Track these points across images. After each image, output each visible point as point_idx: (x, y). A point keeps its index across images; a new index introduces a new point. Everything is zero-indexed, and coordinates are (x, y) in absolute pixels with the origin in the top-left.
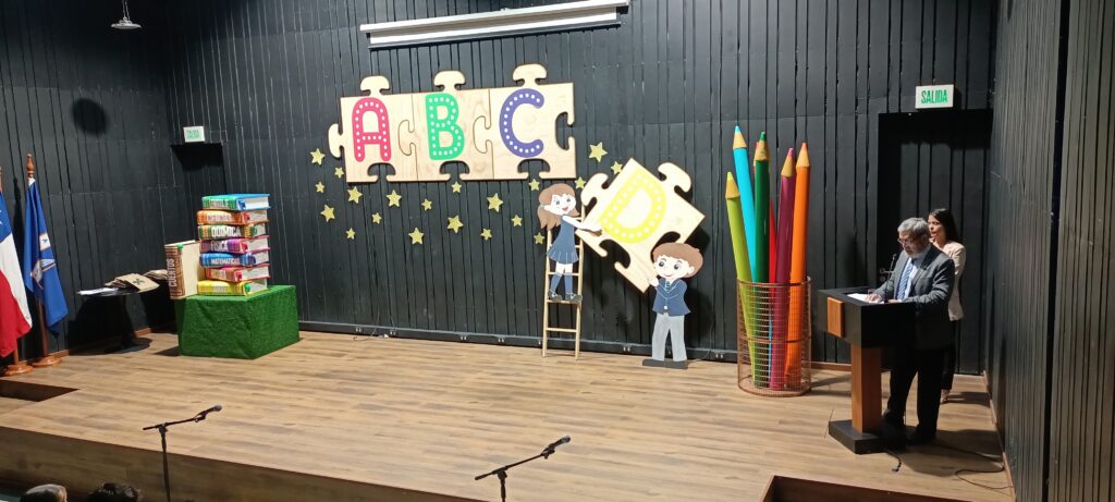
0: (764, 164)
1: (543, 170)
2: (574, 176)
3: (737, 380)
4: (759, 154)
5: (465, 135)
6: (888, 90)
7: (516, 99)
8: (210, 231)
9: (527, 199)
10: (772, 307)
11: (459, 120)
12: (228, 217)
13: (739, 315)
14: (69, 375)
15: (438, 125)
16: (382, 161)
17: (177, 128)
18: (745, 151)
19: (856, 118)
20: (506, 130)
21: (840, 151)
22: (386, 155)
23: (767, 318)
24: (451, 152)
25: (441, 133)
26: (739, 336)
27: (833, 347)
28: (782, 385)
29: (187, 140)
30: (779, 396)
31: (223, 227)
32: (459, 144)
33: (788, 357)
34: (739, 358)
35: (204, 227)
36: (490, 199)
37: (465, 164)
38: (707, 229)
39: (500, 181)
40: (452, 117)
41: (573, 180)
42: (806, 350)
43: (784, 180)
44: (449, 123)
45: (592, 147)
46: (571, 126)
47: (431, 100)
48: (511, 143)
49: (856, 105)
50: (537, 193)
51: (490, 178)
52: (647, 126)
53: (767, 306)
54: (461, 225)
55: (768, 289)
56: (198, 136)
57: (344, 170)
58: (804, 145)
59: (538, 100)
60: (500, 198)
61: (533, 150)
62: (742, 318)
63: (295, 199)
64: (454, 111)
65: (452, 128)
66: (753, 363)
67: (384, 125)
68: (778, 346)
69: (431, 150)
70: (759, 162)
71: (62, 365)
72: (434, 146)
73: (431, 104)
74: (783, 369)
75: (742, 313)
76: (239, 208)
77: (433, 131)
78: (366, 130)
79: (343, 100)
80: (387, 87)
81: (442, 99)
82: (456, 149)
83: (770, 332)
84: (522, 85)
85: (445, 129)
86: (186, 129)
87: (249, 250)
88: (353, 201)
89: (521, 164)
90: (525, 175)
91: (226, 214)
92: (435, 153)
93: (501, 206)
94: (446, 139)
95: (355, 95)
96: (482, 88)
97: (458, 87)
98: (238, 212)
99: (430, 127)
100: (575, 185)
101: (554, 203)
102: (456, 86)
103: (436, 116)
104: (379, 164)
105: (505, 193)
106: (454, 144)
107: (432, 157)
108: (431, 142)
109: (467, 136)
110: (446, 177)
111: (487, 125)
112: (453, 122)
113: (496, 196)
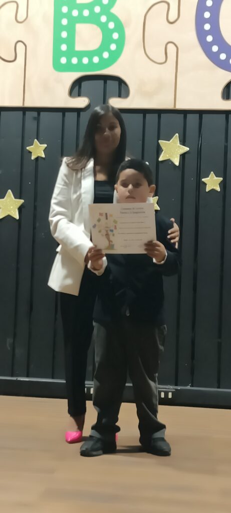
5: (128, 32)
15: (75, 13)
20: (207, 27)
24: (96, 60)
25: (79, 27)
32: (113, 47)
36: (162, 142)
37: (121, 82)
39: (185, 113)
44: (97, 9)
48: (215, 49)
51: (170, 106)
60: (183, 142)
65: (104, 19)
69: (57, 54)
72: (64, 47)
77: (64, 22)
82: (106, 55)
85: (82, 19)
89: (228, 86)
92: (63, 60)
93: (183, 156)
94: (88, 37)
99: (58, 15)
106: (104, 46)
107: (58, 67)
108: (57, 41)
109: (133, 34)
110: (81, 102)
111: (171, 20)
112: (106, 10)
113: (176, 137)
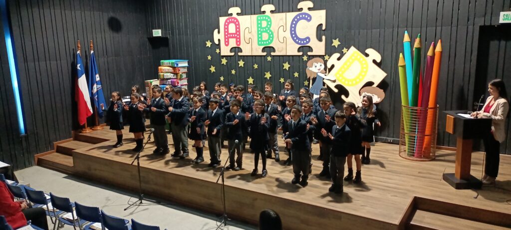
0: (419, 50)
1: (309, 51)
2: (324, 54)
3: (398, 152)
4: (416, 44)
5: (274, 34)
6: (485, 14)
7: (298, 17)
8: (163, 75)
9: (301, 64)
10: (418, 118)
11: (271, 27)
12: (171, 69)
13: (401, 122)
14: (106, 134)
15: (262, 30)
16: (237, 46)
17: (150, 30)
18: (409, 43)
19: (468, 27)
20: (293, 32)
21: (458, 44)
22: (238, 43)
23: (416, 124)
24: (267, 42)
25: (263, 33)
26: (401, 132)
27: (448, 139)
28: (421, 156)
29: (154, 35)
30: (419, 161)
31: (169, 74)
32: (271, 39)
33: (425, 143)
34: (400, 142)
35: (161, 74)
36: (284, 64)
37: (273, 48)
38: (388, 81)
39: (289, 56)
40: (269, 26)
41: (323, 56)
42: (434, 139)
43: (429, 57)
44: (267, 29)
45: (334, 40)
46: (324, 30)
47: (259, 18)
48: (295, 38)
49: (468, 21)
50: (306, 62)
51: (285, 54)
52: (361, 31)
53: (416, 118)
54: (271, 76)
55: (416, 110)
56: (159, 34)
57: (220, 50)
58: (440, 40)
59: (309, 18)
60: (289, 64)
61: (305, 42)
62: (403, 124)
63: (199, 63)
64: (269, 23)
65: (268, 31)
66: (407, 145)
67: (238, 30)
68: (420, 137)
69: (259, 41)
70: (416, 48)
71: (104, 130)
72: (260, 39)
73: (259, 20)
74: (422, 148)
75: (403, 121)
76: (176, 66)
77: (260, 32)
78: (230, 32)
79: (220, 18)
80: (240, 12)
81: (264, 18)
82: (269, 41)
83: (417, 130)
84: (301, 11)
85: (263, 32)
86: (153, 30)
87: (179, 84)
88: (223, 64)
89: (299, 48)
90: (301, 54)
91: (170, 68)
92: (260, 43)
93: (289, 68)
94: (265, 36)
95: (226, 16)
96: (283, 12)
97: (272, 12)
98: (175, 67)
99: (258, 31)
100: (324, 58)
101: (314, 67)
102: (271, 11)
103: (261, 25)
104: (235, 47)
105: (291, 61)
106: (269, 39)
107: (259, 45)
108: (258, 38)
109: (275, 35)
110: (265, 54)
111: (285, 30)
112: (269, 29)
113: (287, 63)
